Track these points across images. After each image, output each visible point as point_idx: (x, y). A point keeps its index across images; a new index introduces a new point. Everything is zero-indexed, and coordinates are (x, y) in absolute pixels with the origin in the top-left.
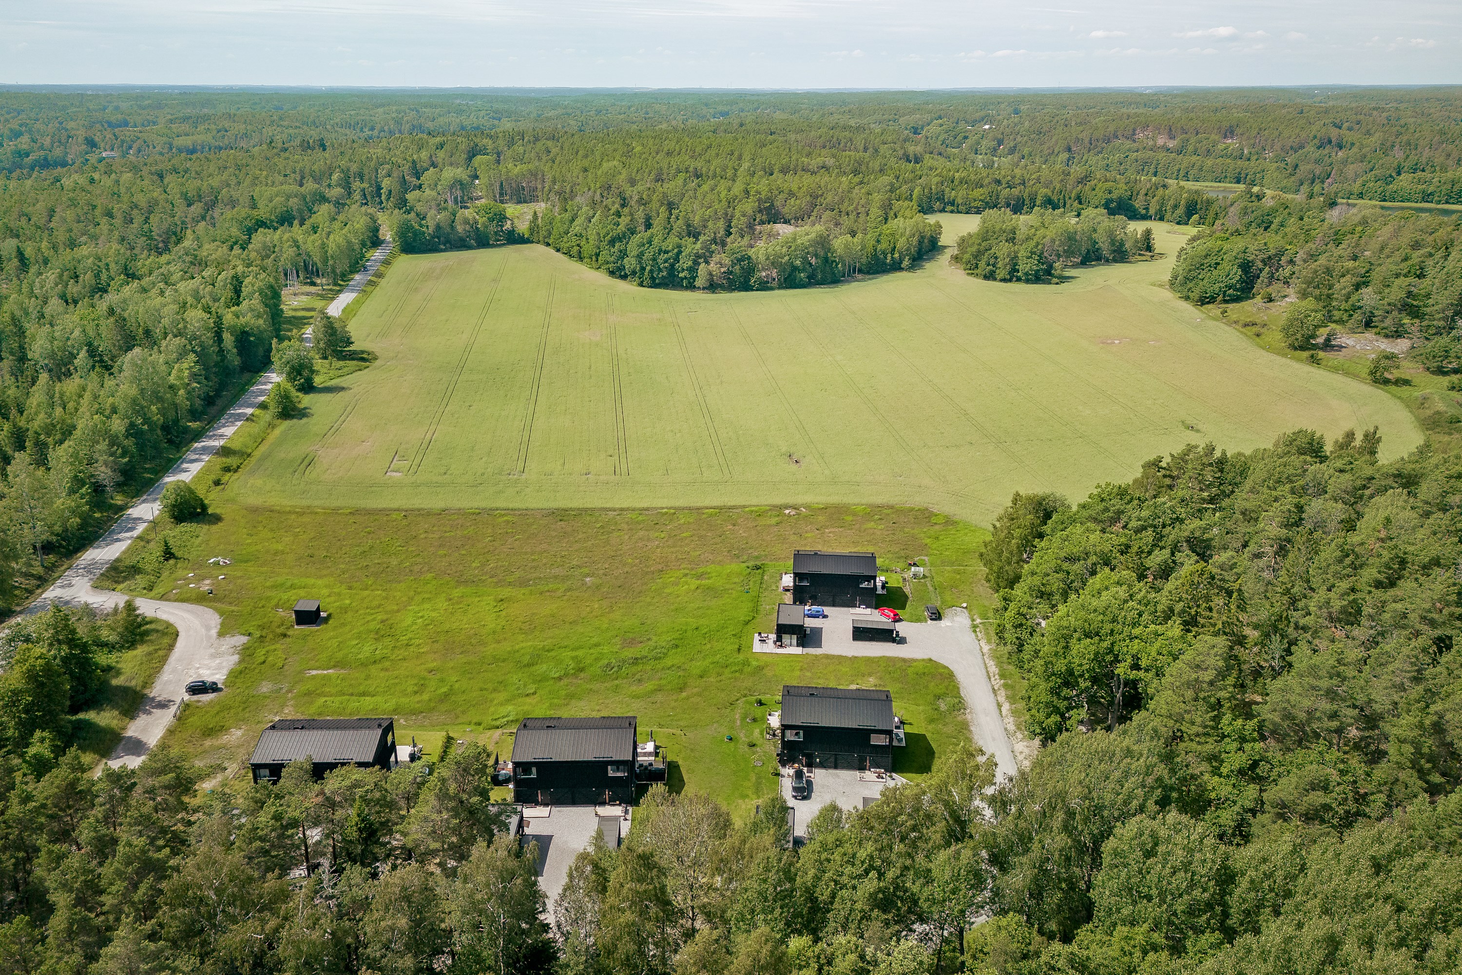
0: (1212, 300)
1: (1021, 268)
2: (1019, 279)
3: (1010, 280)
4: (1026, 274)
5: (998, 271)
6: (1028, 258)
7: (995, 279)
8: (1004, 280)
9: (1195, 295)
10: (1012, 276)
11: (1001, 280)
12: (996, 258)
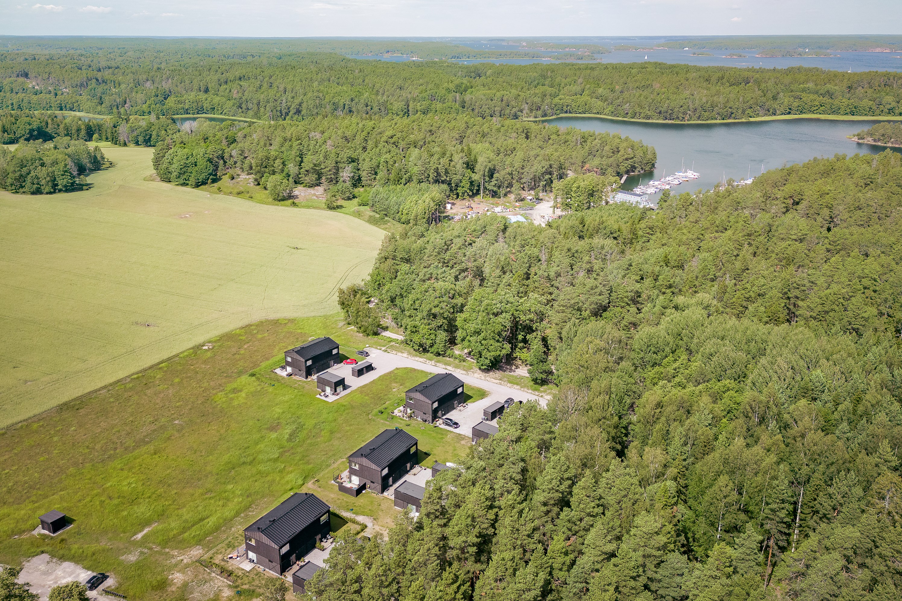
0: (204, 183)
1: (60, 182)
2: (60, 191)
3: (54, 192)
4: (65, 186)
5: (42, 188)
6: (63, 175)
7: (41, 193)
8: (50, 193)
9: (192, 181)
10: (55, 189)
11: (47, 193)
12: (38, 178)
